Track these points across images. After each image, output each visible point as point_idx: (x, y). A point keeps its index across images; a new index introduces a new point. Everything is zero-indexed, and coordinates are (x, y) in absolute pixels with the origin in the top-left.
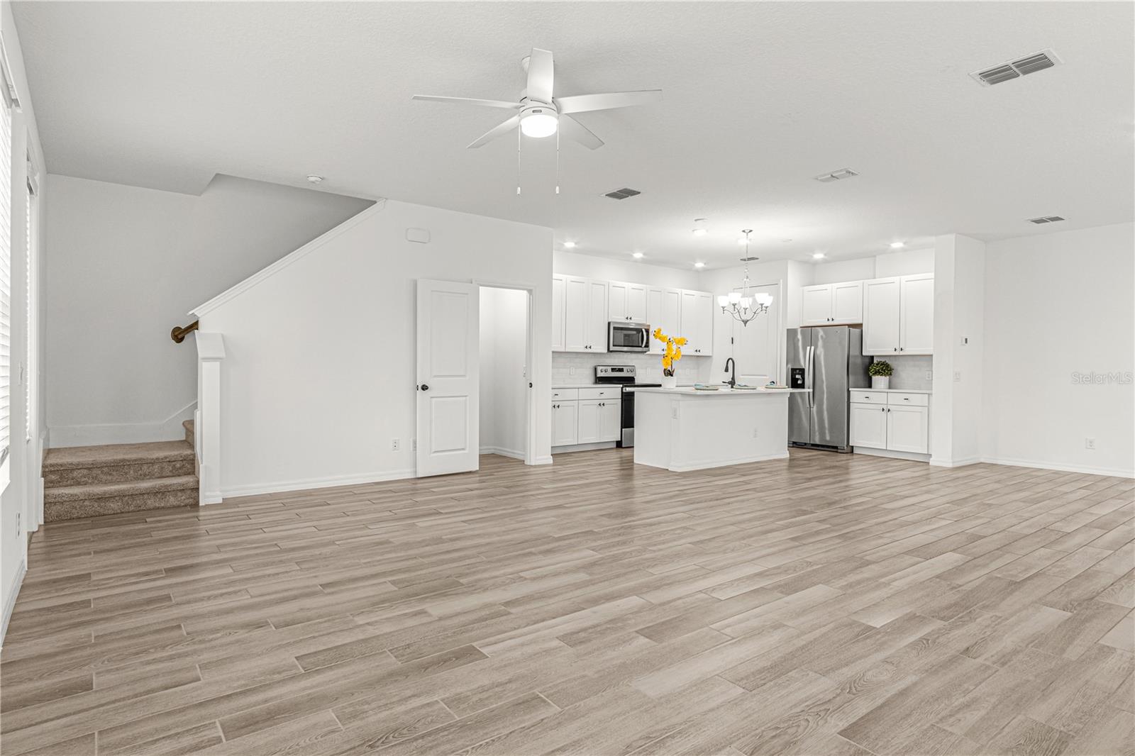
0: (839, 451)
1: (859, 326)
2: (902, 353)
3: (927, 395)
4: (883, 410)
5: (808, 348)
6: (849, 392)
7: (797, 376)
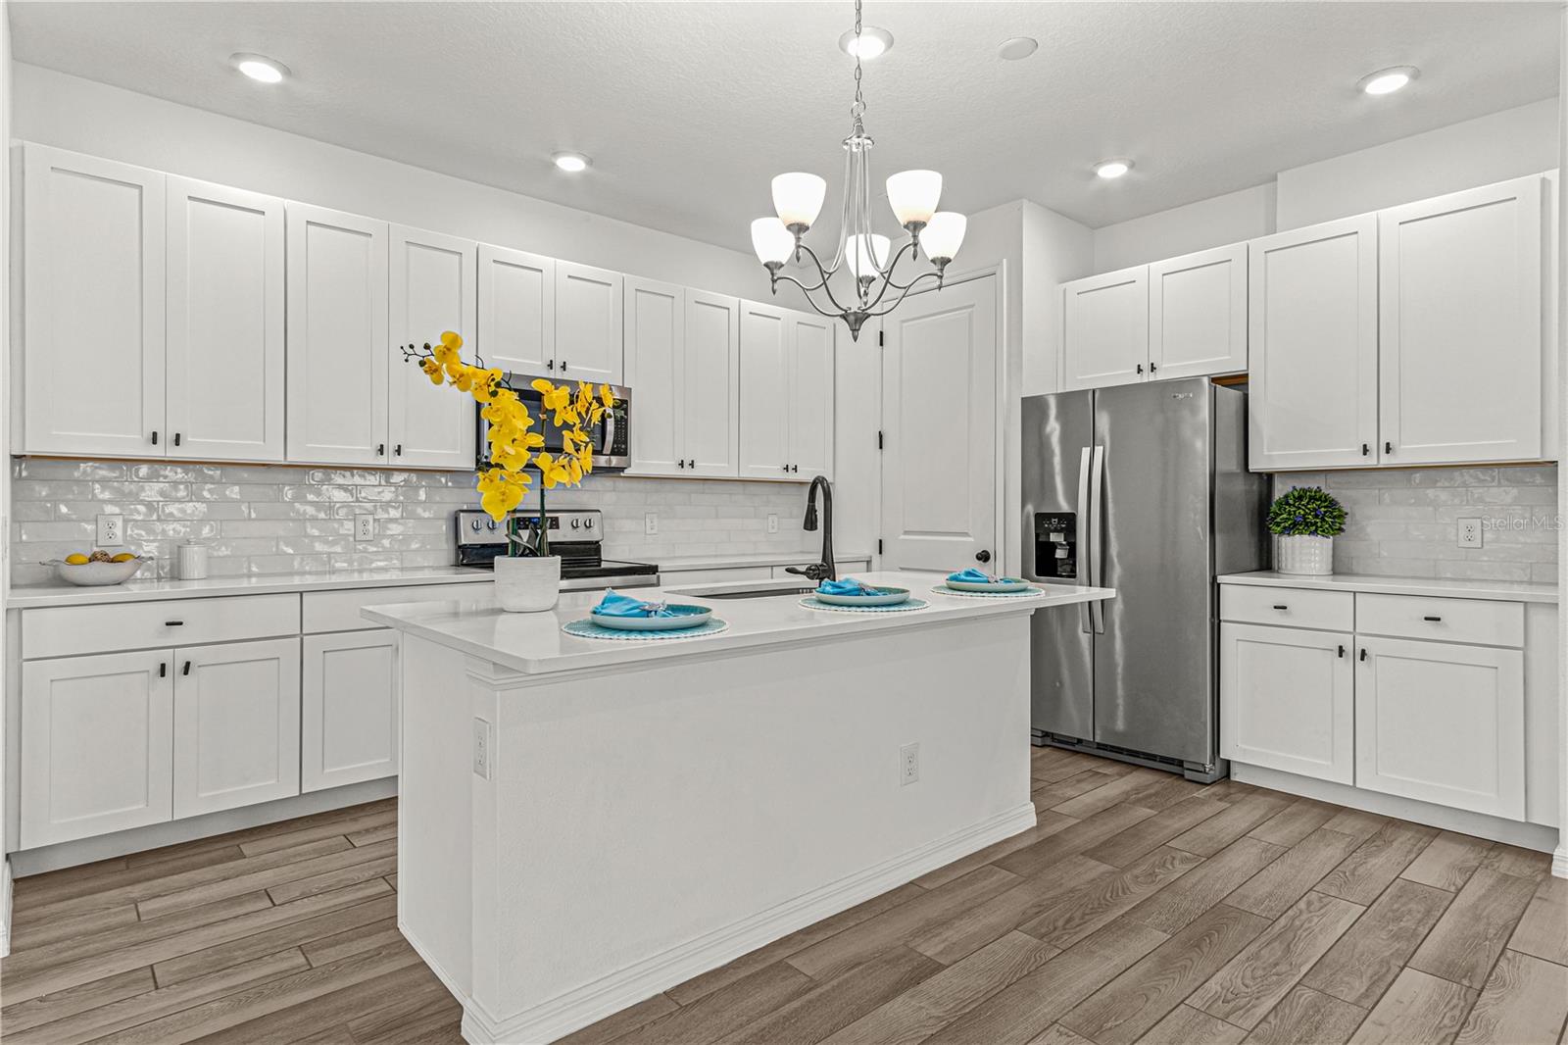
0: (1188, 775)
1: (1238, 381)
2: (1386, 460)
3: (1520, 608)
4: (1341, 651)
5: (1086, 452)
6: (1216, 587)
7: (1054, 537)
